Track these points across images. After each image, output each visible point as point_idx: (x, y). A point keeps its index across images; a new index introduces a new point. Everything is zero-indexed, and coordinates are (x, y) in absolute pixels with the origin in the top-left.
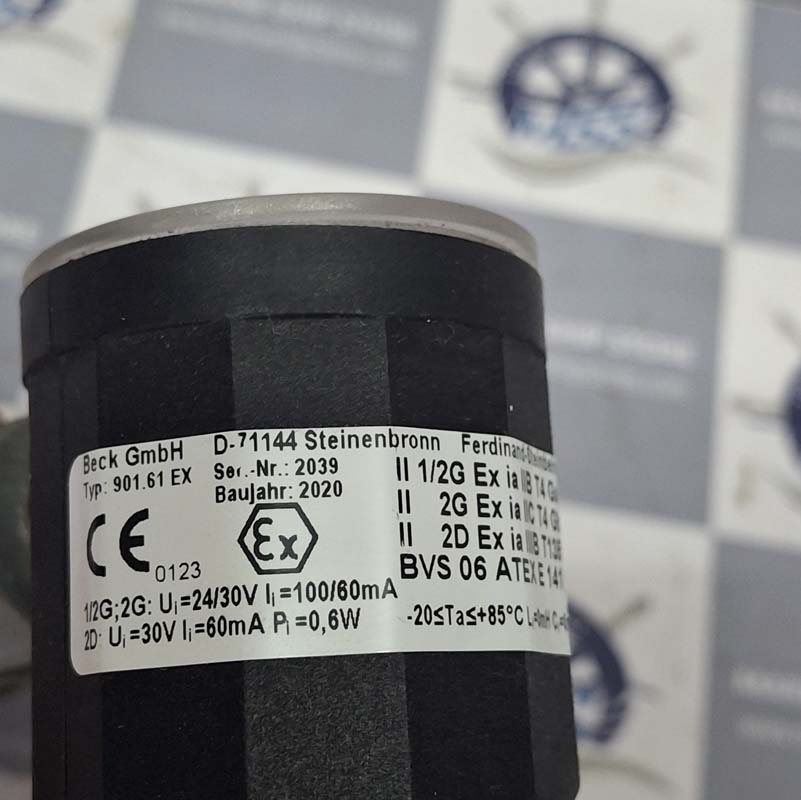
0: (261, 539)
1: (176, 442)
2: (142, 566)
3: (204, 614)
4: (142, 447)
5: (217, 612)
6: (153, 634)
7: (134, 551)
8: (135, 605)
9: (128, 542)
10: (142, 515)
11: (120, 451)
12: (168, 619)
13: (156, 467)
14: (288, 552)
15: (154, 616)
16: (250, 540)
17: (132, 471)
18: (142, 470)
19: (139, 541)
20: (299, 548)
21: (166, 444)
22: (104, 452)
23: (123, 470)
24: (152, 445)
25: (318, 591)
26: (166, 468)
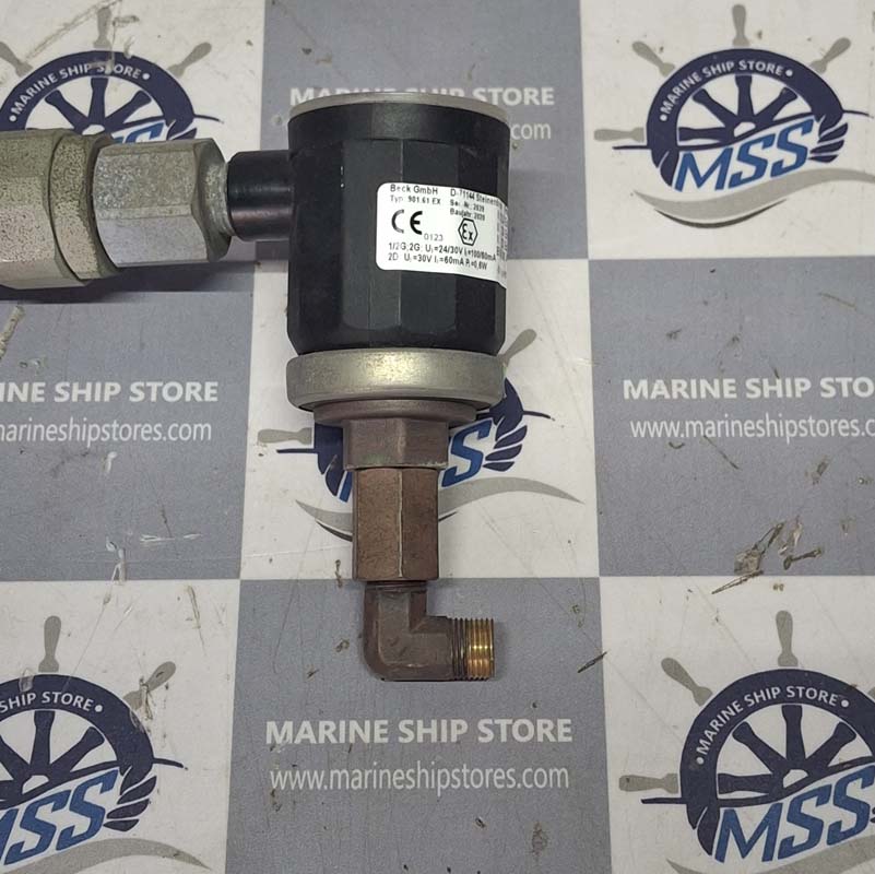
0: (464, 231)
1: (435, 187)
2: (419, 233)
3: (444, 254)
4: (421, 186)
5: (449, 255)
6: (422, 258)
7: (416, 226)
8: (415, 247)
9: (413, 222)
10: (420, 213)
11: (412, 186)
12: (429, 254)
13: (427, 196)
14: (471, 238)
15: (423, 251)
16: (461, 231)
17: (416, 195)
18: (421, 196)
19: (418, 223)
20: (473, 237)
21: (431, 187)
22: (405, 185)
23: (412, 194)
24: (425, 187)
25: (477, 254)
26: (431, 196)
